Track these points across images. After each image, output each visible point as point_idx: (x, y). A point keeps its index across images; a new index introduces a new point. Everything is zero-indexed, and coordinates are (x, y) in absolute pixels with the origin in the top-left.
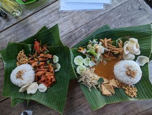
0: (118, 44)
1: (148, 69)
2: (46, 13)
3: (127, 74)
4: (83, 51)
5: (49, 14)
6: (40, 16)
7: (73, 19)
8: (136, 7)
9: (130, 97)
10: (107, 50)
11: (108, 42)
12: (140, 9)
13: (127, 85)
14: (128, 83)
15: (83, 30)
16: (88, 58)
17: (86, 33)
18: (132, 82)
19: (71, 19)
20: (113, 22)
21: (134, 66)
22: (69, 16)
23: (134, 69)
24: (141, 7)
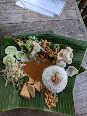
0: (55, 49)
1: (74, 81)
3: (52, 80)
4: (20, 44)
7: (24, 15)
8: (77, 26)
9: (47, 106)
10: (44, 51)
11: (47, 45)
12: (80, 29)
13: (49, 92)
14: (50, 90)
15: (29, 26)
16: (21, 52)
17: (30, 29)
18: (54, 90)
19: (23, 14)
20: (56, 29)
21: (61, 73)
22: (22, 11)
23: (61, 76)
24: (81, 28)
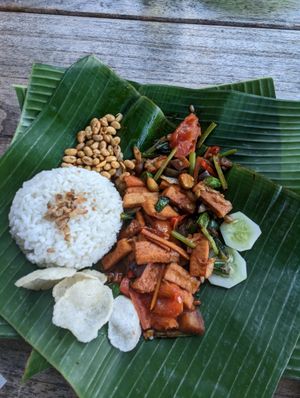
2: (258, 46)
5: (268, 54)
6: (234, 43)
